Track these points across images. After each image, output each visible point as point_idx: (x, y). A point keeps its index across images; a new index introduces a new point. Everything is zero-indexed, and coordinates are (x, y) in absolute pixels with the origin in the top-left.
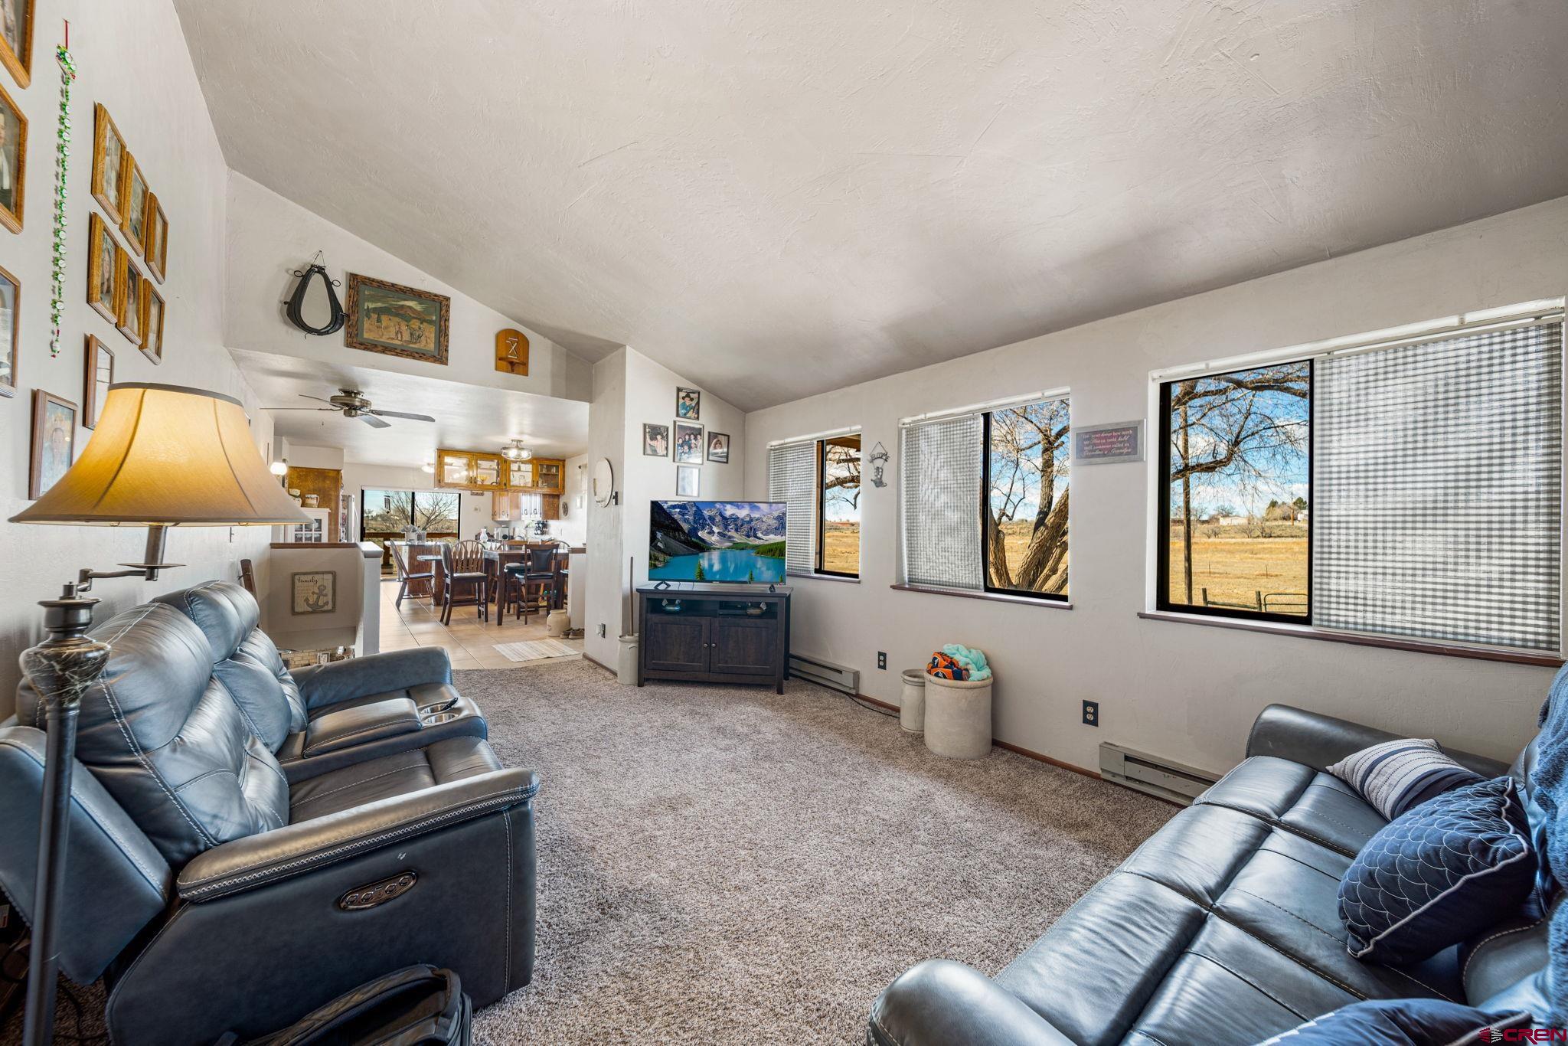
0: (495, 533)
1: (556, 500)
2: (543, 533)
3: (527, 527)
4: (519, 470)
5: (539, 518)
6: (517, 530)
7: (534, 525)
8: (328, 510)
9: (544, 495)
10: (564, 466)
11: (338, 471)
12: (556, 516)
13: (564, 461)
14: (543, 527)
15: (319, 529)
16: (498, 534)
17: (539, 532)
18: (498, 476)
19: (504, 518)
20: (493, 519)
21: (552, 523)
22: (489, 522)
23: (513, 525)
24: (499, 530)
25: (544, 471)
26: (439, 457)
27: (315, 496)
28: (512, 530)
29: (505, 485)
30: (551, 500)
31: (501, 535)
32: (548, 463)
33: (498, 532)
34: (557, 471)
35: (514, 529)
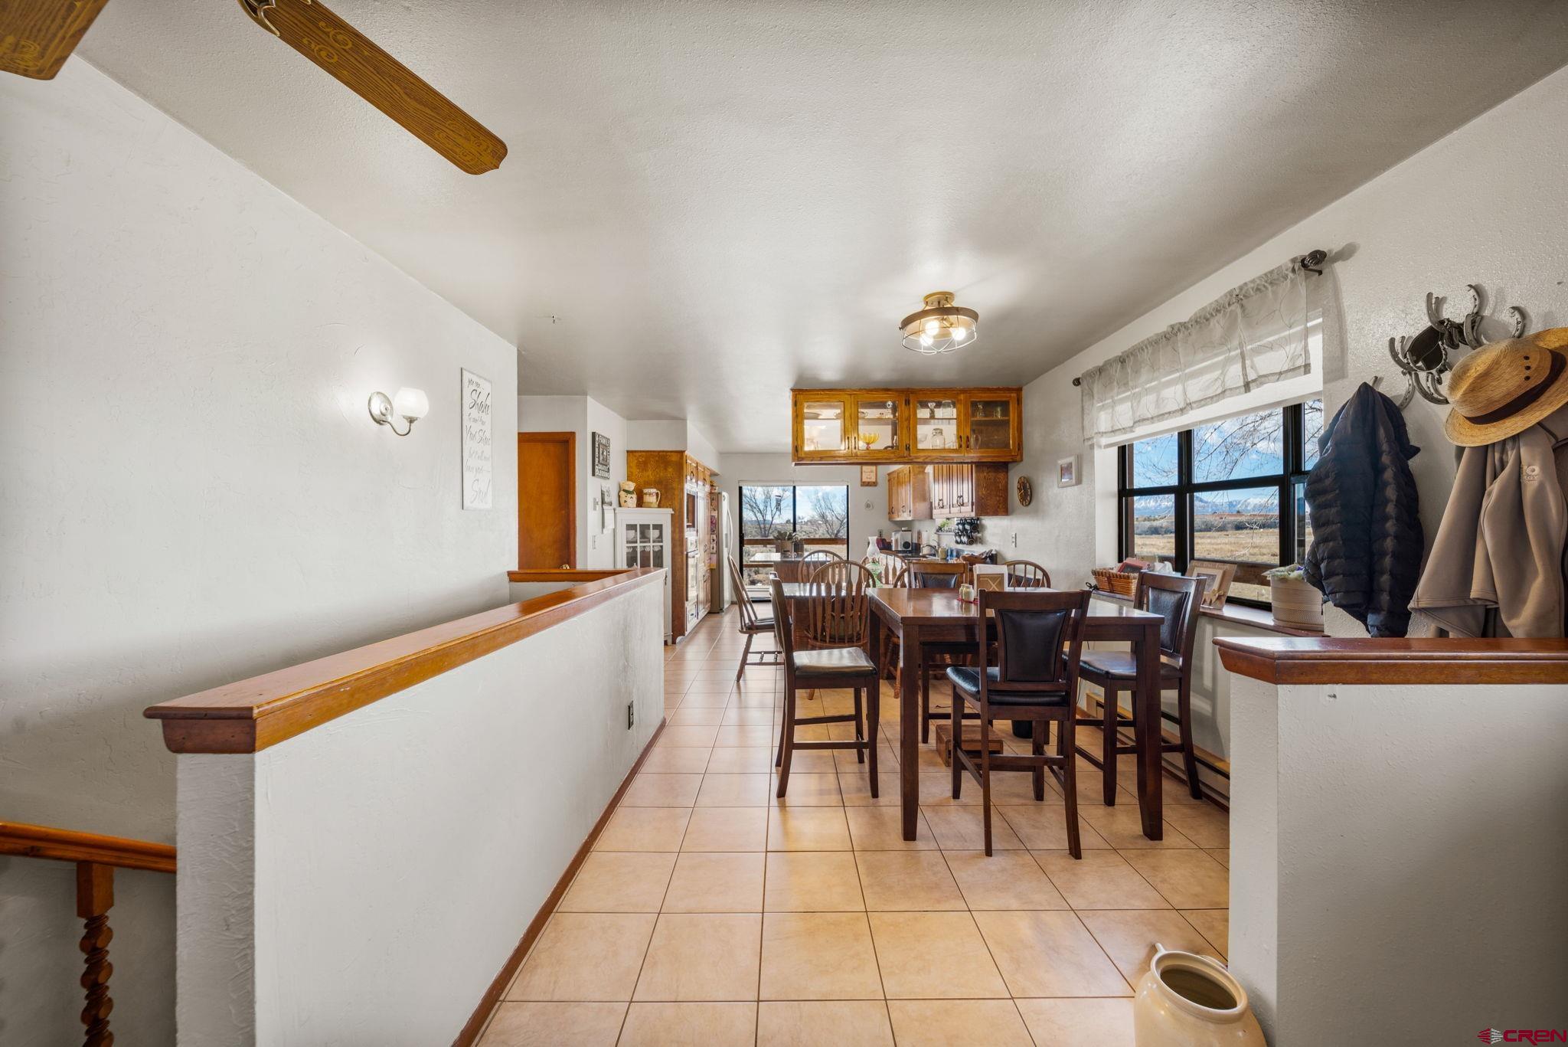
0: (893, 539)
1: (1001, 475)
2: (972, 541)
3: (940, 529)
4: (932, 417)
5: (968, 512)
6: (924, 535)
7: (954, 525)
8: (670, 511)
9: (979, 465)
10: (1019, 401)
11: (682, 453)
12: (1002, 508)
13: (1019, 390)
14: (971, 530)
15: (660, 538)
16: (897, 541)
17: (965, 539)
18: (894, 433)
19: (905, 516)
20: (890, 519)
21: (993, 525)
22: (884, 524)
23: (917, 526)
24: (898, 536)
25: (980, 417)
26: (795, 404)
27: (654, 491)
28: (915, 536)
29: (908, 448)
30: (992, 475)
31: (901, 543)
32: (986, 397)
33: (896, 538)
34: (1005, 412)
35: (919, 533)
